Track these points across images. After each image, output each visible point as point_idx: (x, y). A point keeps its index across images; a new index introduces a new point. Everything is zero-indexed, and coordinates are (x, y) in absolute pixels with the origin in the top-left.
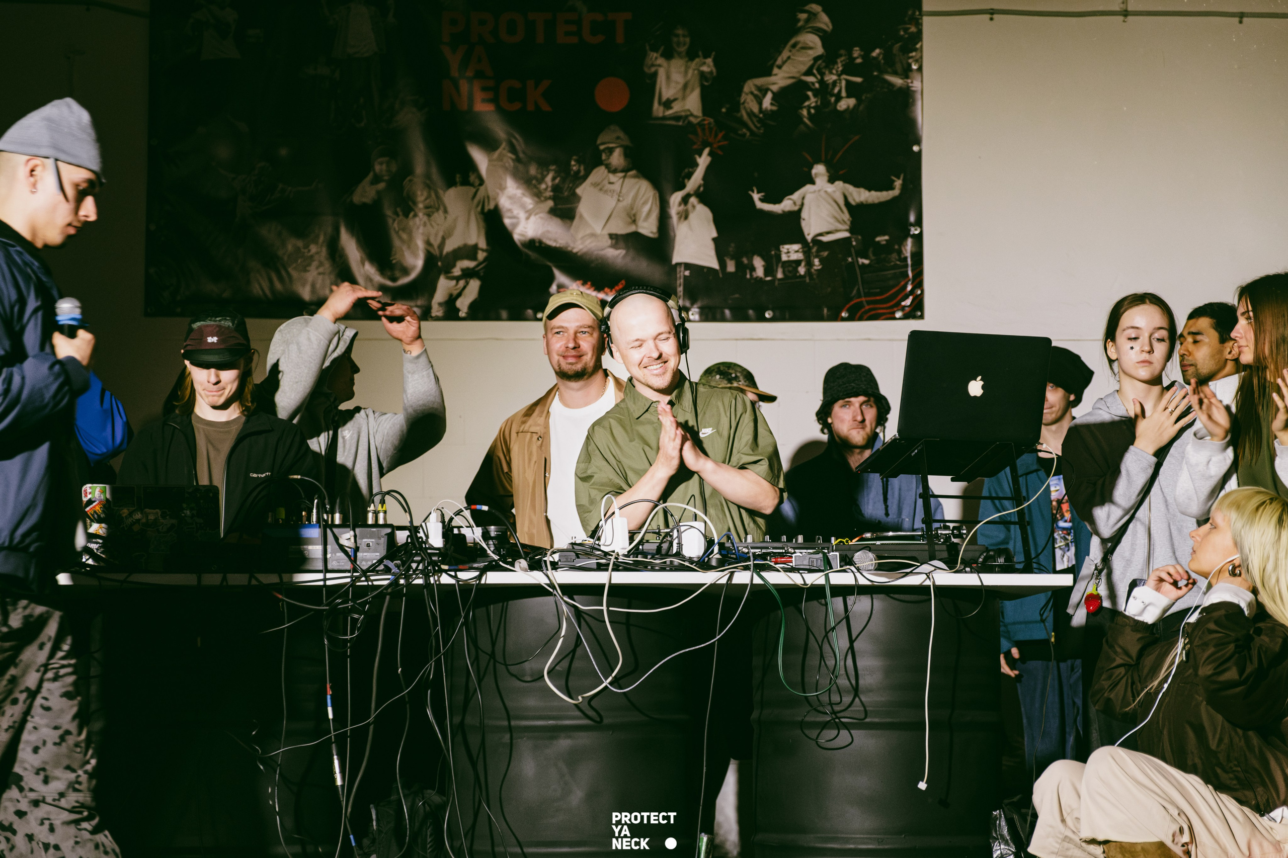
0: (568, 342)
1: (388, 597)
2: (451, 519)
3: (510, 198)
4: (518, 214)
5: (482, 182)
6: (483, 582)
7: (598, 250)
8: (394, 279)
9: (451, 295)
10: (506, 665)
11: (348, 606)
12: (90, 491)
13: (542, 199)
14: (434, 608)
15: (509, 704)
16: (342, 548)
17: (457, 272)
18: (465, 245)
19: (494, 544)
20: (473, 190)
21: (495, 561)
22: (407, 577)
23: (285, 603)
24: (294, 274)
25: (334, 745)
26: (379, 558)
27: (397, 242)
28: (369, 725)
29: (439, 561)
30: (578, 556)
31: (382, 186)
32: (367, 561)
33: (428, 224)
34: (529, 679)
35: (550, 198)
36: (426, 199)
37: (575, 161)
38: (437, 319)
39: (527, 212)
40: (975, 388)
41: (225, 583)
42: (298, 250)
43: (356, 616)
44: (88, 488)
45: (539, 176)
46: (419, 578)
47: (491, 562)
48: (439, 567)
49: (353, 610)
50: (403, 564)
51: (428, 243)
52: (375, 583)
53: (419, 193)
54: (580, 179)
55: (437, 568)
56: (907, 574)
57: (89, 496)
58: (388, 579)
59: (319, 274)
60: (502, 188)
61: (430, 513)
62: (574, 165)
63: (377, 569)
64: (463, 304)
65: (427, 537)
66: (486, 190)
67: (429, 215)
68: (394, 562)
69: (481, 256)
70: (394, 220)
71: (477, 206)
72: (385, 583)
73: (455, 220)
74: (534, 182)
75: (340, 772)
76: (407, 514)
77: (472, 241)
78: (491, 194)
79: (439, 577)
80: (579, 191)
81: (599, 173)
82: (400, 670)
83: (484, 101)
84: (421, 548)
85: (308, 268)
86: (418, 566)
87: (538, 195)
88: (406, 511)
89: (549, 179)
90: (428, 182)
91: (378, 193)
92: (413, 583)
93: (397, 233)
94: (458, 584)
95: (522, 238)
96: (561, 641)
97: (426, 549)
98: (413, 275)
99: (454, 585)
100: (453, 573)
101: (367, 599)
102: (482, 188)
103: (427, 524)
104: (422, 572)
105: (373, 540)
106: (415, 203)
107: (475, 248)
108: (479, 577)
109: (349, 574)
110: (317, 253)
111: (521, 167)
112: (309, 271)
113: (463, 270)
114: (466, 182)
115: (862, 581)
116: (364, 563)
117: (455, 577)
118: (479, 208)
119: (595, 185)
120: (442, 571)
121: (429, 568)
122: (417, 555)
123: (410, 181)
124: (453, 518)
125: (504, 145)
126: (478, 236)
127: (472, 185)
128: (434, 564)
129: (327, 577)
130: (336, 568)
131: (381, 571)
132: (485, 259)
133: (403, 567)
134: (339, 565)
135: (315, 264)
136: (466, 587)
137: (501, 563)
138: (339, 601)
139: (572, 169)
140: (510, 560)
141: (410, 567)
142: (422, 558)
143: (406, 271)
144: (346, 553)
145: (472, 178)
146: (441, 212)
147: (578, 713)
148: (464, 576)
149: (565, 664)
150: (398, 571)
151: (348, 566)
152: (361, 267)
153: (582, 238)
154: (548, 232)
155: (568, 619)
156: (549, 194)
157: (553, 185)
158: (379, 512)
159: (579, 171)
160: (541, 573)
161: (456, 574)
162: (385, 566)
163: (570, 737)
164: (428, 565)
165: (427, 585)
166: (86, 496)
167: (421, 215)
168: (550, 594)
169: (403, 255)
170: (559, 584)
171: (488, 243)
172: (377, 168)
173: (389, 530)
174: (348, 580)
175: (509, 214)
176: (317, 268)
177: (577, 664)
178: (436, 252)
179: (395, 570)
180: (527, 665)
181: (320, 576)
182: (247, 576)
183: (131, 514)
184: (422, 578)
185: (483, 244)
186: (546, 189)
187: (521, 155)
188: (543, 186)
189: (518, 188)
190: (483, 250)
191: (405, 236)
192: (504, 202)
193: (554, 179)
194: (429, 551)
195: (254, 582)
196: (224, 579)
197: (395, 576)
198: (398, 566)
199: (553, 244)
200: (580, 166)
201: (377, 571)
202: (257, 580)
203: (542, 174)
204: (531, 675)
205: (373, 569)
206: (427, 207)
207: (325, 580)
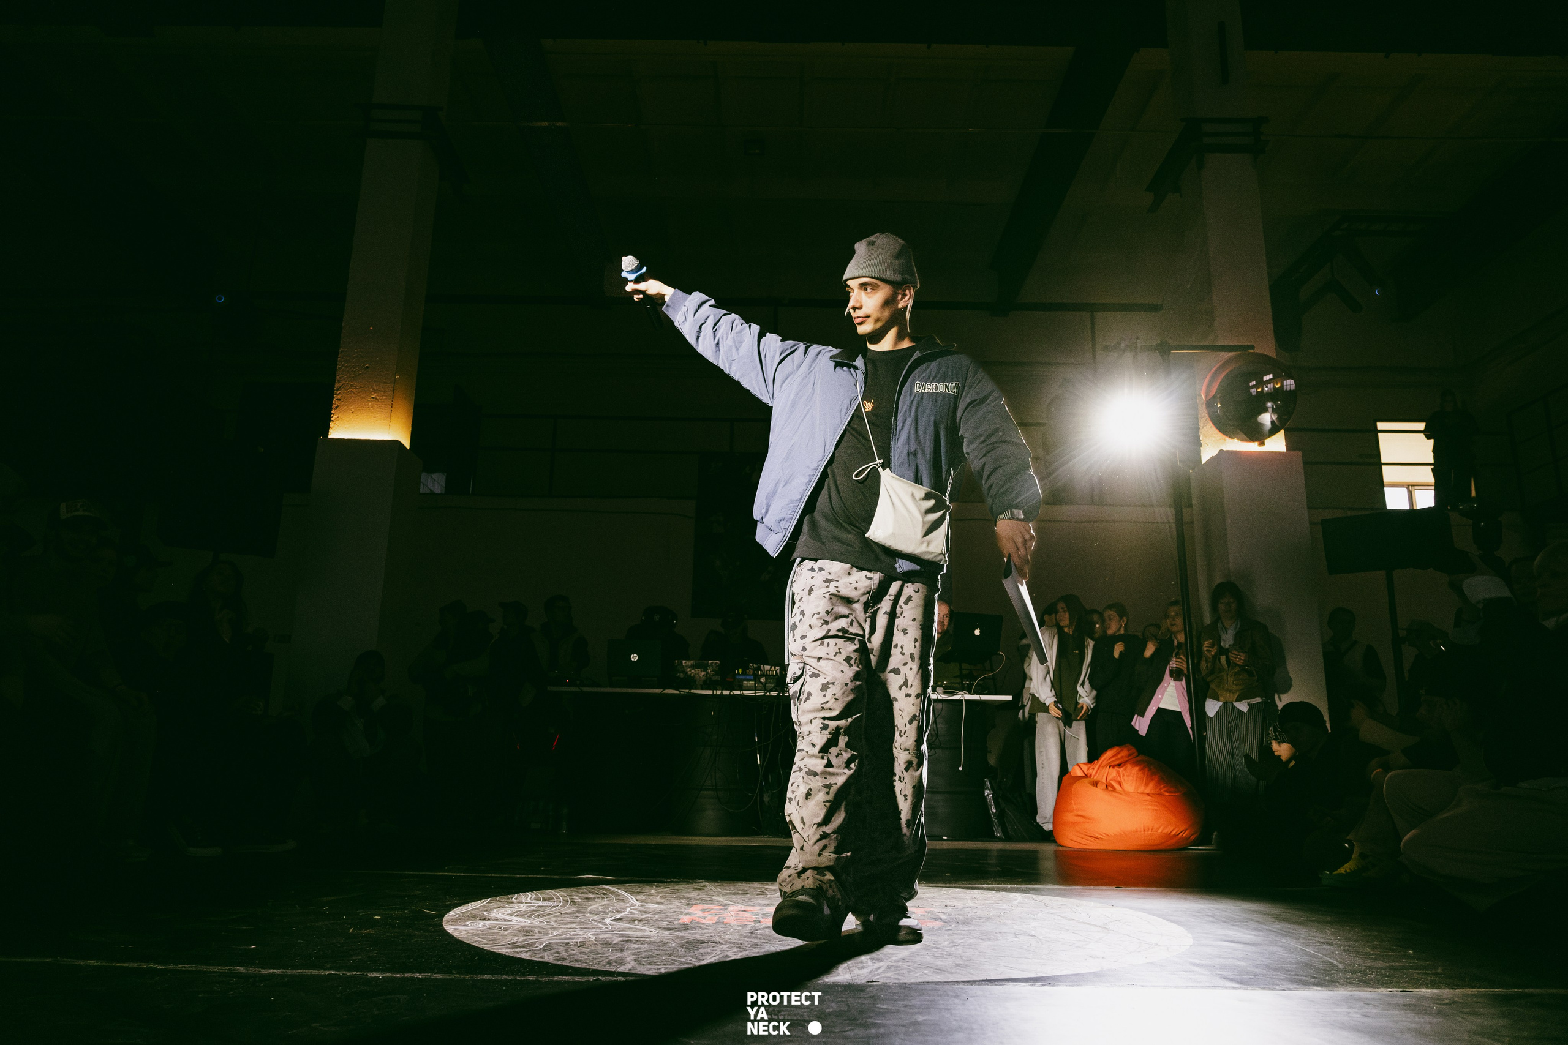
40: (977, 632)
56: (954, 695)
115: (939, 697)
182: (729, 691)
183: (690, 671)
195: (732, 693)
196: (722, 692)
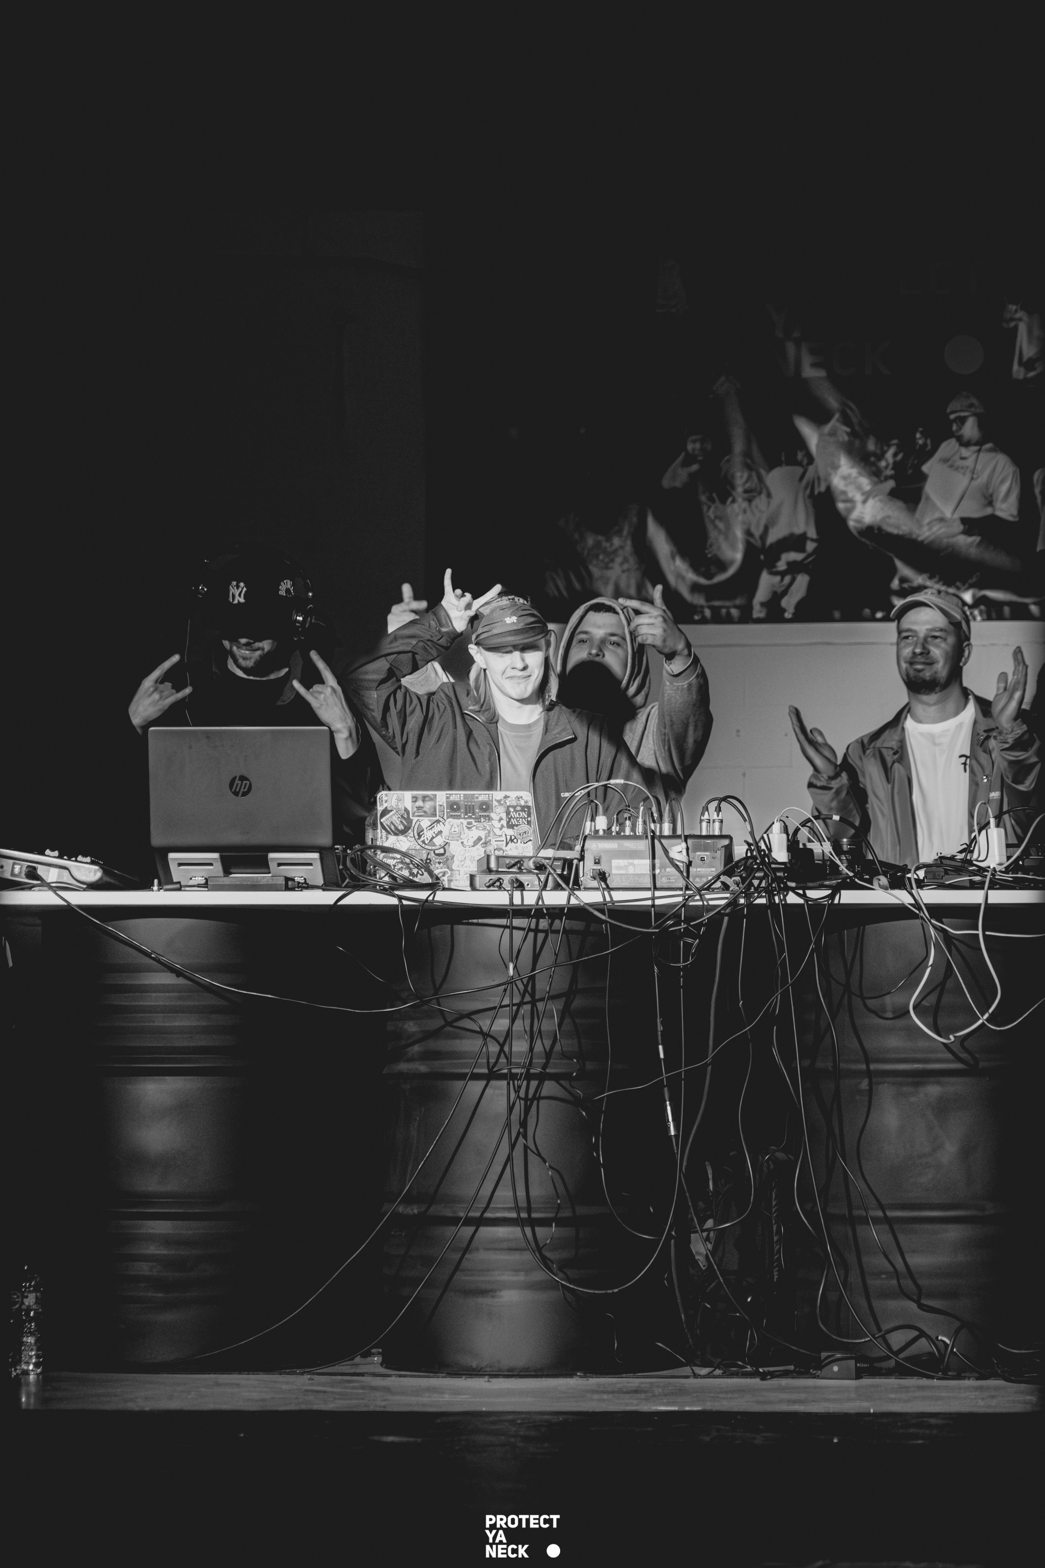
0: (915, 647)
1: (726, 919)
2: (797, 830)
3: (845, 478)
4: (854, 496)
5: (811, 460)
6: (836, 901)
7: (948, 537)
8: (709, 576)
9: (775, 593)
10: (863, 999)
11: (681, 929)
12: (386, 798)
13: (882, 478)
14: (779, 931)
15: (867, 1045)
16: (672, 861)
17: (781, 566)
18: (792, 535)
19: (847, 859)
20: (800, 470)
21: (850, 878)
22: (748, 896)
23: (608, 924)
24: (595, 571)
25: (666, 1089)
26: (715, 874)
27: (713, 534)
28: (706, 1065)
29: (785, 877)
30: (946, 872)
31: (695, 467)
32: (701, 877)
33: (748, 511)
34: (890, 1015)
35: (891, 477)
36: (747, 481)
37: (921, 433)
38: (759, 621)
39: (863, 494)
41: (540, 903)
42: (598, 544)
43: (690, 940)
44: (384, 796)
45: (878, 452)
46: (761, 897)
47: (844, 879)
48: (785, 884)
49: (687, 933)
50: (743, 880)
51: (748, 533)
52: (711, 903)
53: (738, 474)
54: (927, 455)
55: (782, 886)
57: (385, 805)
58: (727, 898)
59: (623, 571)
60: (836, 467)
61: (773, 823)
62: (920, 438)
63: (712, 887)
64: (789, 603)
65: (770, 850)
66: (816, 471)
67: (750, 501)
68: (733, 878)
69: (810, 546)
70: (709, 507)
71: (806, 488)
72: (723, 902)
73: (780, 506)
74: (872, 459)
75: (673, 1120)
76: (747, 823)
77: (798, 530)
78: (822, 474)
79: (785, 896)
80: (925, 468)
81: (948, 447)
82: (741, 1004)
83: (814, 365)
84: (763, 862)
85: (611, 565)
86: (760, 883)
87: (876, 474)
88: (745, 820)
89: (889, 455)
90: (749, 461)
91: (691, 475)
92: (755, 902)
93: (713, 522)
94: (808, 904)
95: (858, 525)
96: (928, 970)
97: (770, 863)
98: (731, 571)
99: (803, 905)
100: (801, 892)
101: (703, 921)
102: (811, 468)
103: (770, 835)
104: (766, 890)
105: (709, 853)
106: (733, 487)
107: (803, 537)
108: (832, 897)
109: (681, 893)
110: (622, 547)
111: (857, 443)
112: (611, 568)
113: (789, 564)
114: (792, 461)
116: (698, 880)
117: (803, 896)
118: (808, 491)
119: (945, 461)
120: (788, 889)
121: (774, 885)
122: (759, 870)
123: (728, 461)
124: (800, 829)
125: (837, 416)
126: (807, 523)
127: (799, 464)
128: (779, 880)
129: (656, 895)
130: (666, 886)
131: (718, 888)
132: (815, 551)
133: (743, 884)
134: (669, 882)
135: (619, 560)
136: (815, 906)
137: (856, 880)
138: (670, 922)
139: (917, 443)
140: (867, 877)
141: (751, 884)
142: (765, 874)
143: (723, 566)
144: (677, 867)
145: (800, 455)
146: (763, 496)
147: (950, 1056)
148: (813, 894)
149: (932, 999)
150: (737, 888)
151: (681, 883)
152: (671, 562)
153: (929, 523)
154: (889, 517)
155: (937, 946)
156: (889, 472)
157: (895, 463)
158: (714, 821)
159: (925, 445)
160: (905, 892)
161: (804, 892)
162: (723, 883)
163: (939, 1083)
164: (773, 882)
165: (771, 905)
166: (381, 805)
167: (740, 500)
168: (916, 916)
169: (719, 548)
170: (925, 904)
171: (818, 532)
172: (690, 447)
173: (726, 842)
174: (680, 899)
175: (842, 497)
176: (622, 564)
177: (947, 999)
178: (758, 543)
179: (733, 887)
180: (888, 999)
181: (648, 894)
182: (566, 894)
183: (434, 827)
184: (765, 897)
185: (812, 533)
186: (886, 467)
187: (857, 428)
188: (883, 464)
189: (852, 467)
190: (812, 540)
191: (721, 525)
192: (837, 482)
193: (895, 455)
194: (773, 866)
195: (574, 901)
196: (541, 898)
197: (734, 894)
198: (737, 884)
199: (895, 531)
200: (926, 439)
201: (714, 889)
202: (577, 898)
203: (882, 448)
204: (894, 1012)
205: (709, 888)
206: (746, 491)
207: (653, 899)
